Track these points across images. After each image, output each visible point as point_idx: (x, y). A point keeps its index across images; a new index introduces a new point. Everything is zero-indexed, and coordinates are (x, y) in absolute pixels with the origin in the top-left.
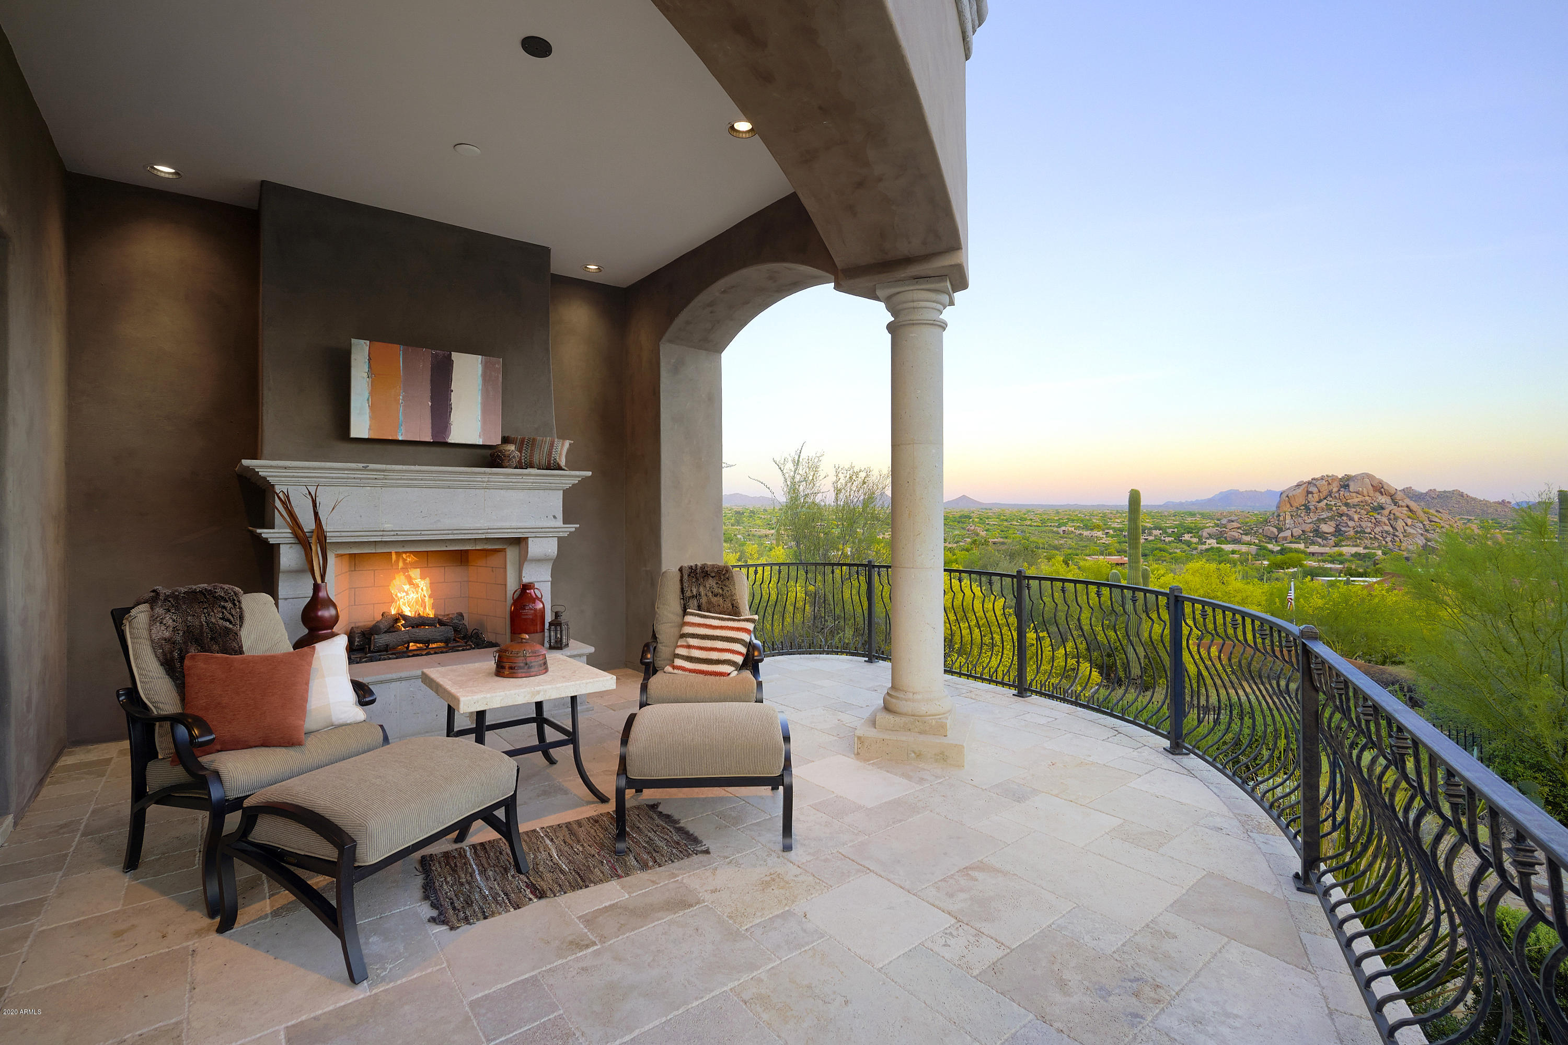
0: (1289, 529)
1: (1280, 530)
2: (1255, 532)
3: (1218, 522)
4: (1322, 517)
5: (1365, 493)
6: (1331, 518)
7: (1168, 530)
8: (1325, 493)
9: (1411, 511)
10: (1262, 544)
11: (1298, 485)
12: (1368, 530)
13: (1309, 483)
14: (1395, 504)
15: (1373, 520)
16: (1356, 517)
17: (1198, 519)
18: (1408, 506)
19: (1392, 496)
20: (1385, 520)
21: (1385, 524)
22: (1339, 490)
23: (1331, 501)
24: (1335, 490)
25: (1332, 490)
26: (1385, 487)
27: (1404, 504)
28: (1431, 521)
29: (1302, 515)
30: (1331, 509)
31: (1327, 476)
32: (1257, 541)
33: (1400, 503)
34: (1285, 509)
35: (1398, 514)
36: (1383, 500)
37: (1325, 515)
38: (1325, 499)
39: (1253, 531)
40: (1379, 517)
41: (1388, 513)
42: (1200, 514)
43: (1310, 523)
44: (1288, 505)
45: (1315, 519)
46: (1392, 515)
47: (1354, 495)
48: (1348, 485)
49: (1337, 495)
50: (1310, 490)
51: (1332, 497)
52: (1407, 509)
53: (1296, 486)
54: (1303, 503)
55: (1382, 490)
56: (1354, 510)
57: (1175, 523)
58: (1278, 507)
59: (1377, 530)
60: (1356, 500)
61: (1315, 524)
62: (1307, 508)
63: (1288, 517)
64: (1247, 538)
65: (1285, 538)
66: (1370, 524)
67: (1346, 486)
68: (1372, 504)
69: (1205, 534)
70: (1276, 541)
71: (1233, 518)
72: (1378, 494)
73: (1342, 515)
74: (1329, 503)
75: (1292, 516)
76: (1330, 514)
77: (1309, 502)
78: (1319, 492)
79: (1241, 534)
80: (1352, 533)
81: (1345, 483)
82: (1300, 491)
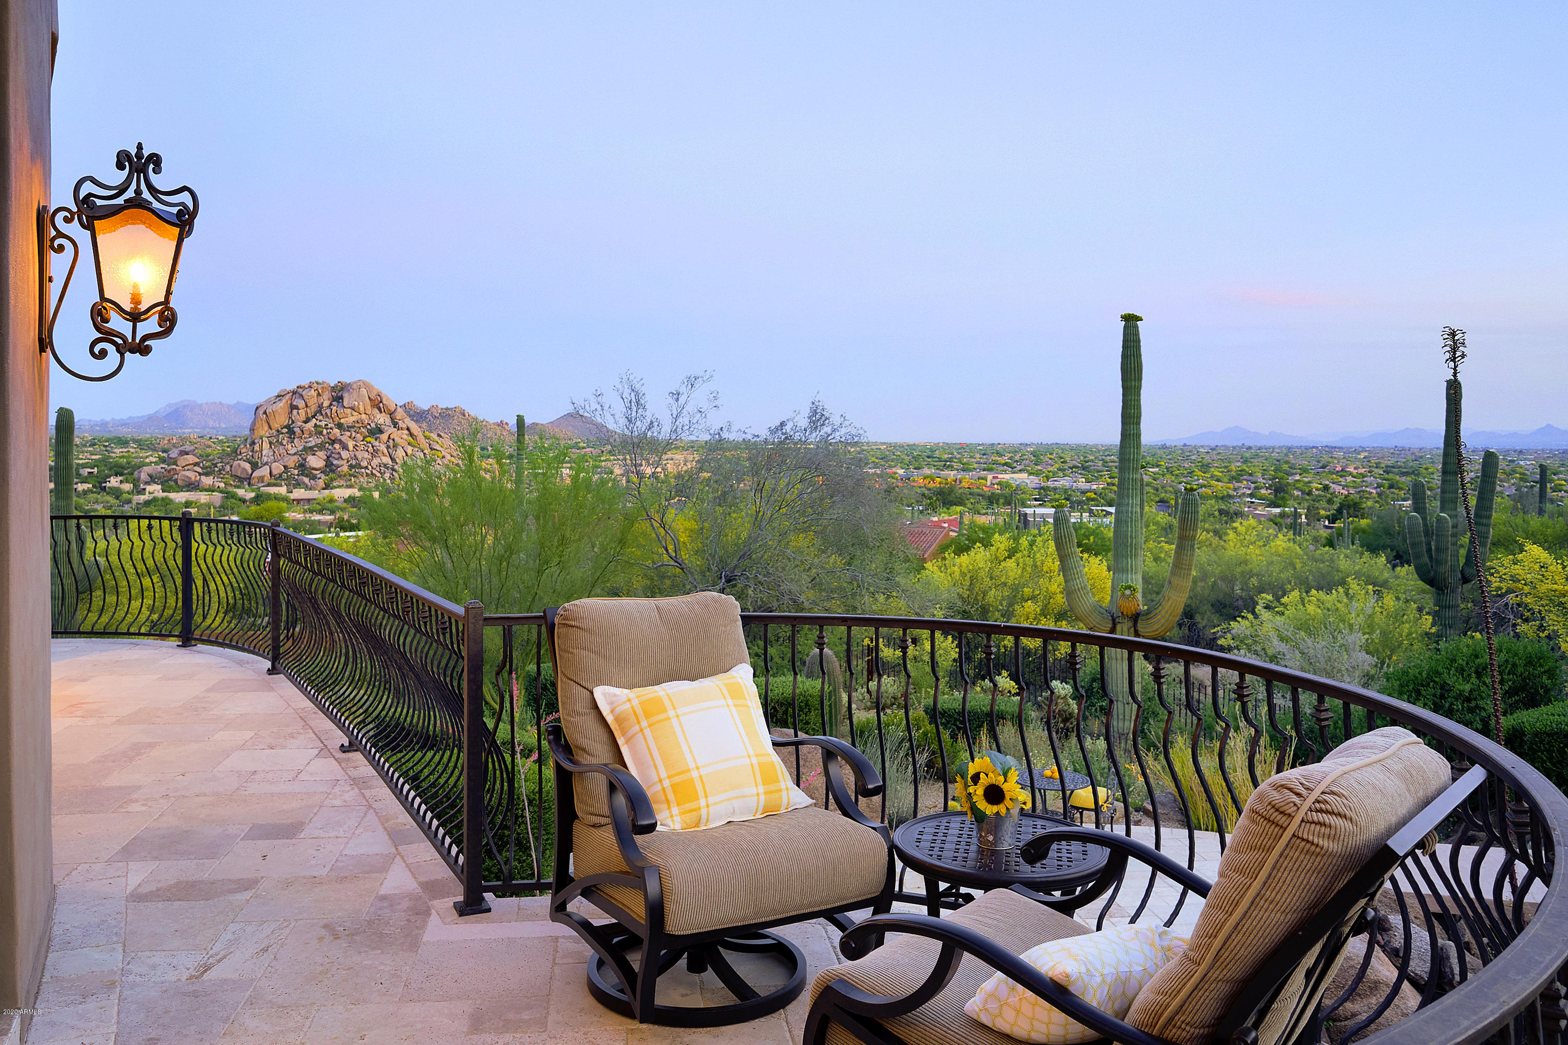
0: (266, 464)
1: (255, 466)
2: (220, 470)
3: (165, 455)
4: (309, 445)
5: (362, 409)
6: (321, 447)
7: (81, 471)
8: (314, 408)
9: (411, 435)
10: (230, 489)
12: (364, 464)
13: (294, 393)
14: (395, 424)
15: (370, 449)
16: (351, 444)
17: (132, 450)
18: (408, 429)
19: (391, 414)
20: (383, 448)
21: (384, 455)
22: (331, 405)
23: (321, 421)
24: (326, 404)
25: (322, 403)
26: (384, 402)
27: (404, 426)
28: (432, 449)
29: (285, 442)
30: (321, 433)
31: (317, 383)
32: (222, 485)
33: (401, 424)
34: (262, 433)
35: (398, 440)
37: (313, 441)
38: (313, 417)
39: (217, 469)
40: (377, 443)
41: (387, 438)
42: (135, 441)
43: (295, 454)
44: (266, 428)
45: (300, 448)
46: (391, 441)
47: (349, 411)
48: (342, 398)
49: (328, 411)
50: (295, 403)
51: (322, 414)
52: (406, 432)
53: (278, 396)
54: (286, 423)
55: (381, 405)
56: (348, 434)
57: (93, 457)
58: (252, 430)
59: (375, 462)
60: (349, 420)
61: (300, 455)
62: (291, 432)
63: (266, 445)
64: (207, 481)
65: (261, 479)
66: (366, 455)
67: (338, 399)
68: (370, 424)
69: (144, 476)
70: (249, 484)
71: (188, 447)
72: (376, 411)
73: (333, 442)
74: (318, 423)
75: (270, 443)
76: (319, 441)
78: (307, 406)
79: (200, 474)
80: (345, 468)
81: (338, 394)
82: (282, 404)
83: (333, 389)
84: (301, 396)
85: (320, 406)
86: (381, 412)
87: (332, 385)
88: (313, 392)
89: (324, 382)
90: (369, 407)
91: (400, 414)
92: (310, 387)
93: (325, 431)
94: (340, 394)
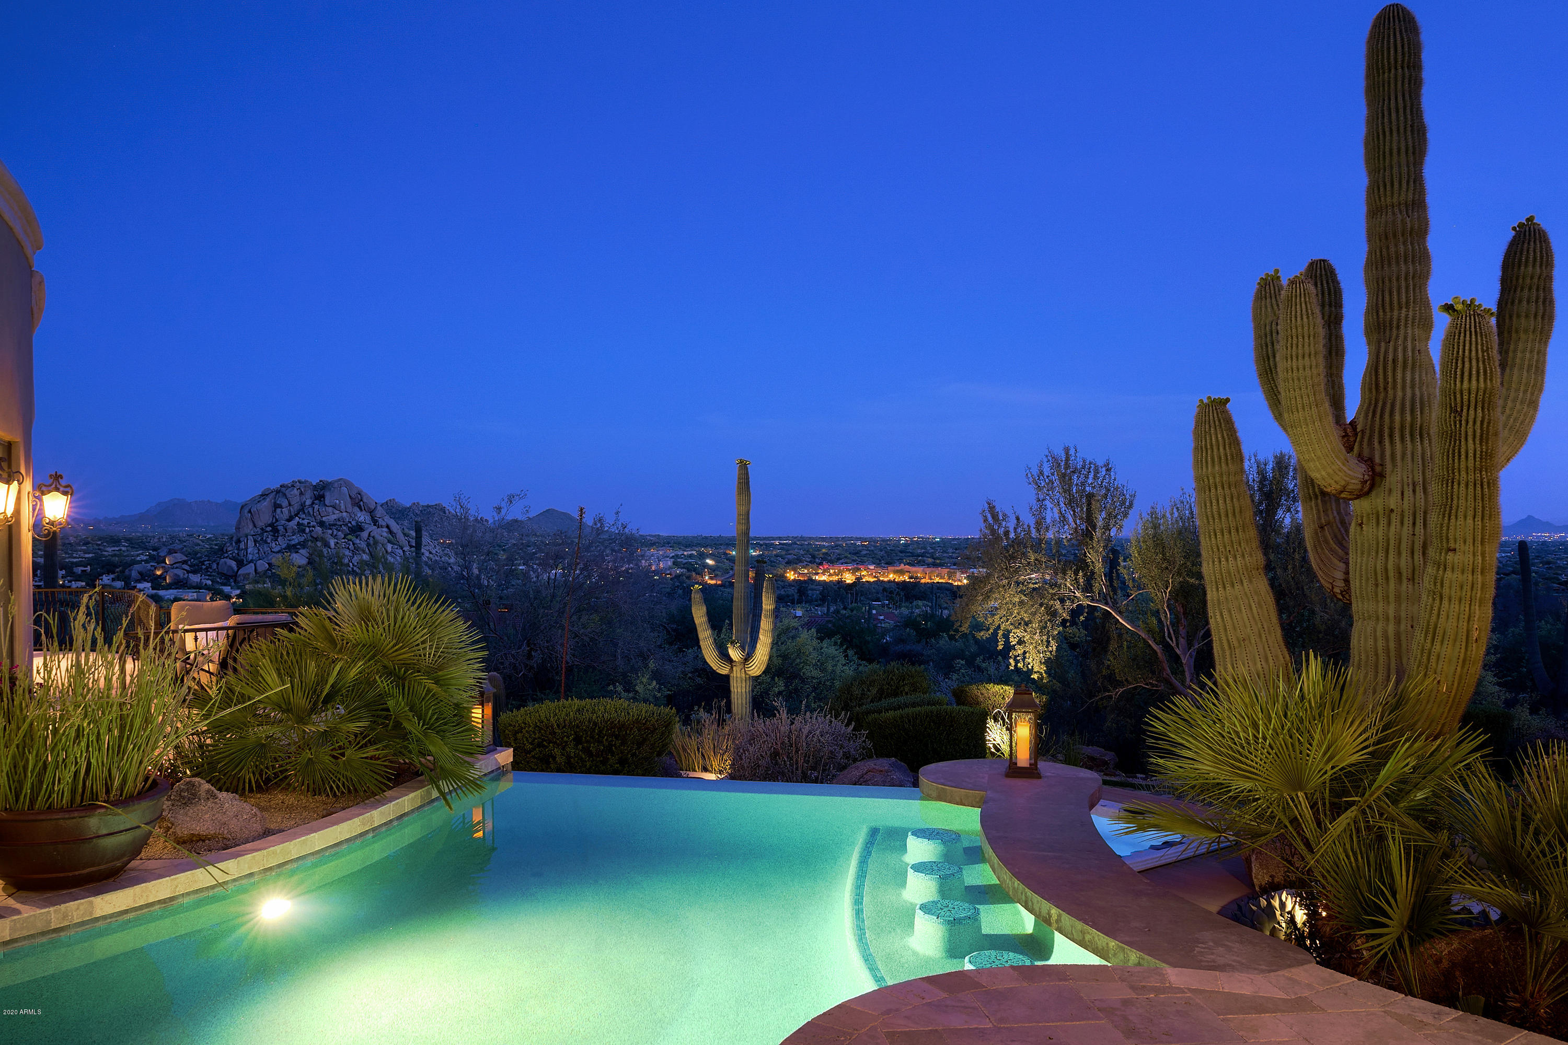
0: (251, 561)
1: (240, 564)
2: (207, 568)
3: (155, 553)
4: (293, 543)
5: (343, 507)
6: (303, 545)
7: (75, 569)
8: (296, 507)
9: (391, 532)
10: (217, 586)
11: (264, 495)
12: (346, 561)
13: (278, 492)
14: (375, 522)
15: (351, 547)
16: (332, 543)
17: (123, 549)
19: (371, 512)
20: (363, 545)
21: (364, 552)
22: (313, 503)
23: (303, 519)
24: (308, 502)
25: (305, 502)
26: (365, 500)
27: (384, 524)
29: (269, 541)
30: (304, 531)
31: (300, 482)
32: (209, 582)
33: (381, 522)
34: (247, 531)
35: (378, 537)
36: (362, 517)
37: (296, 539)
38: (296, 515)
39: (204, 567)
40: (358, 541)
41: (367, 535)
42: (127, 540)
43: (279, 552)
44: (251, 526)
45: (284, 546)
47: (330, 509)
48: (323, 496)
49: (311, 510)
50: (278, 502)
51: (304, 513)
52: (385, 529)
53: (262, 495)
54: (270, 522)
55: (361, 503)
56: (330, 531)
57: (87, 556)
58: (238, 528)
59: (356, 559)
60: (331, 518)
61: (284, 553)
62: (275, 531)
63: (251, 543)
64: (195, 578)
65: (246, 576)
66: (347, 552)
67: (320, 498)
68: (350, 522)
69: (134, 574)
70: (235, 581)
71: (177, 546)
72: (356, 509)
73: (316, 539)
74: (301, 521)
75: (255, 541)
76: (302, 539)
77: (277, 520)
78: (290, 505)
79: (188, 572)
81: (320, 492)
82: (267, 504)
83: (315, 488)
84: (285, 495)
85: (303, 505)
86: (361, 510)
87: (314, 484)
88: (296, 492)
89: (306, 482)
90: (350, 506)
91: (380, 512)
92: (293, 486)
93: (307, 530)
94: (321, 493)
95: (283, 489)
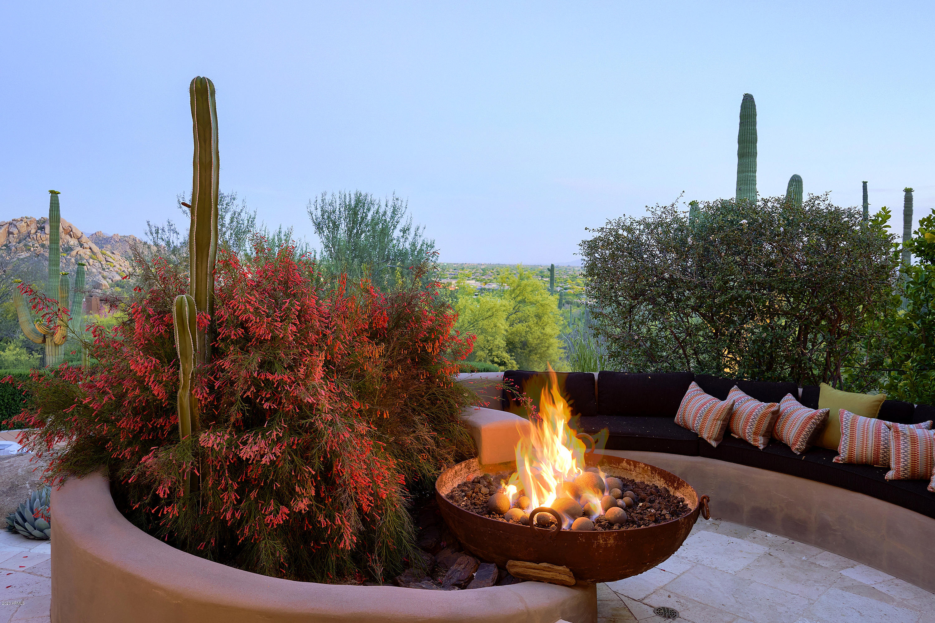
83: (38, 222)
84: (15, 226)
85: (29, 233)
86: (71, 237)
87: (38, 219)
88: (23, 224)
89: (31, 218)
90: (63, 234)
91: (84, 239)
93: (32, 249)
94: (43, 225)
95: (14, 222)
